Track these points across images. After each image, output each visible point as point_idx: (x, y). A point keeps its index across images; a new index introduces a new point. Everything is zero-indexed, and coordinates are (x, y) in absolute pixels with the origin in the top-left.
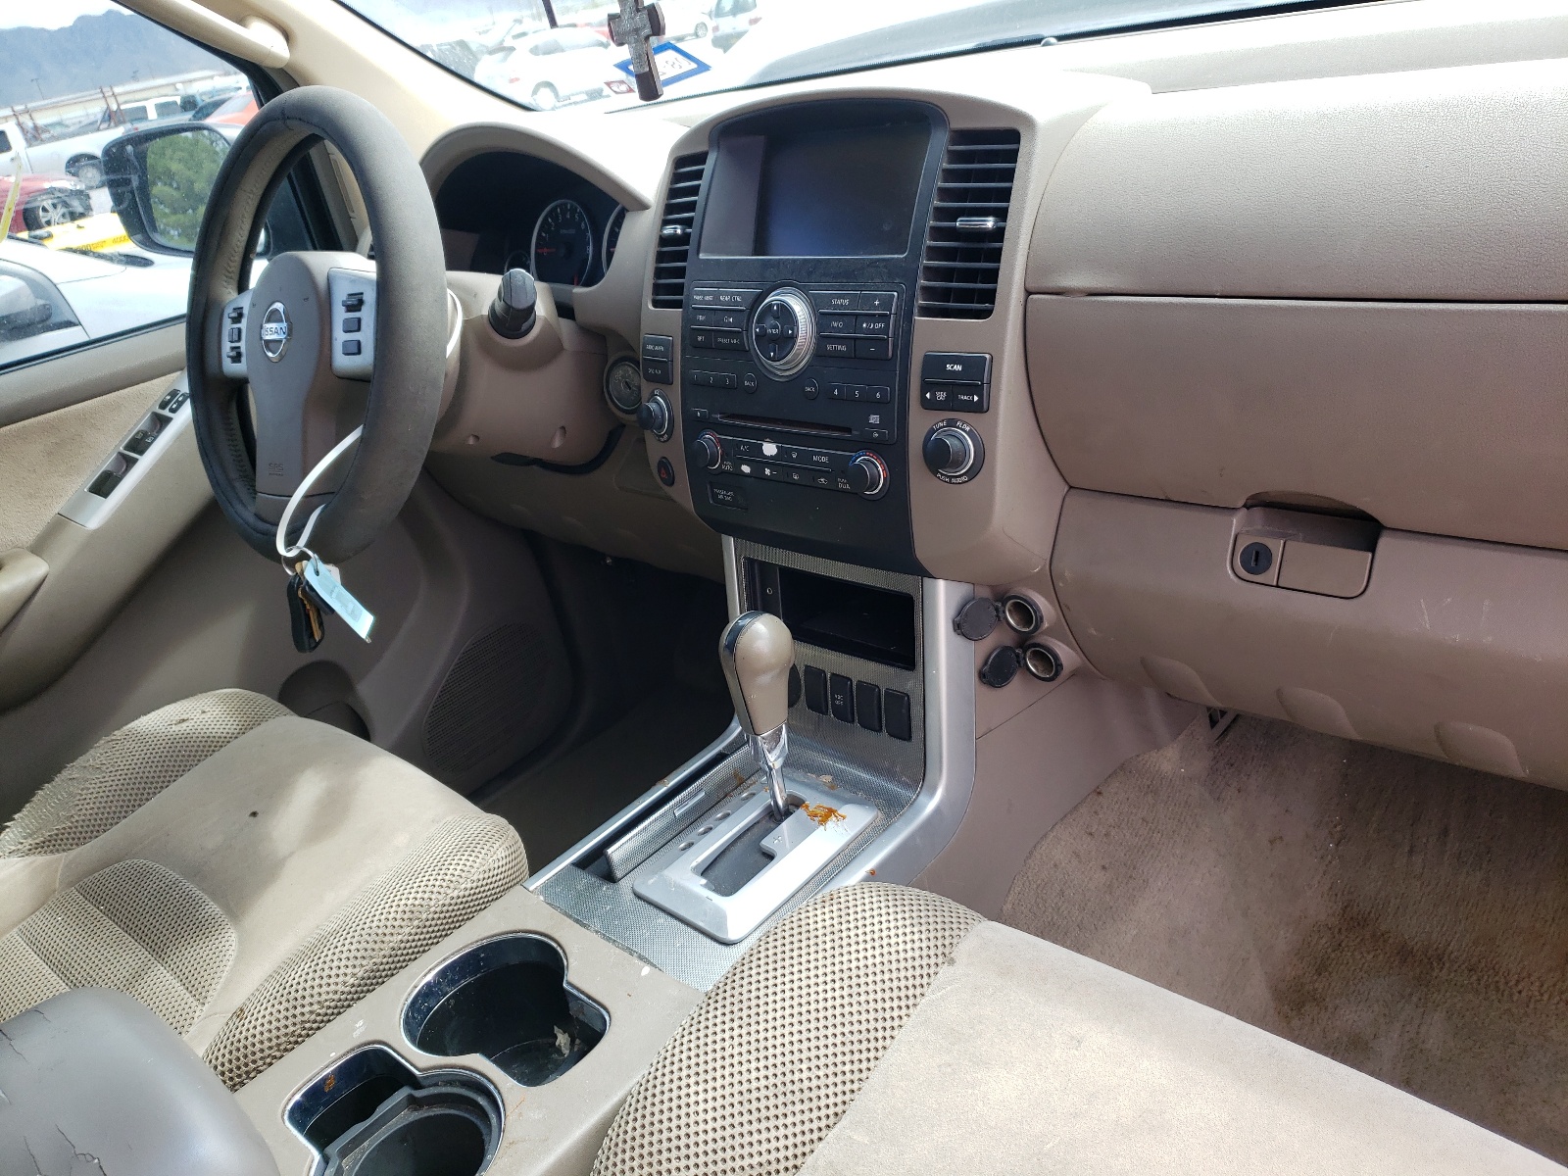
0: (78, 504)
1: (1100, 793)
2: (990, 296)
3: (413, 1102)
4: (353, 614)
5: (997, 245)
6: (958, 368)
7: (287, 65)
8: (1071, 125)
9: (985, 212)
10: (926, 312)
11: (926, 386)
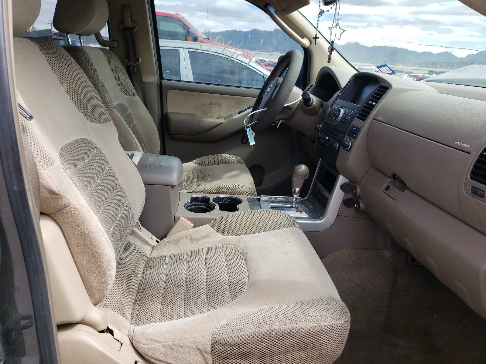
0: (235, 114)
1: (366, 250)
2: (366, 117)
3: (206, 206)
4: (251, 141)
5: (372, 108)
6: (355, 129)
7: (307, 48)
8: (402, 91)
9: (374, 101)
10: (358, 118)
11: (350, 131)
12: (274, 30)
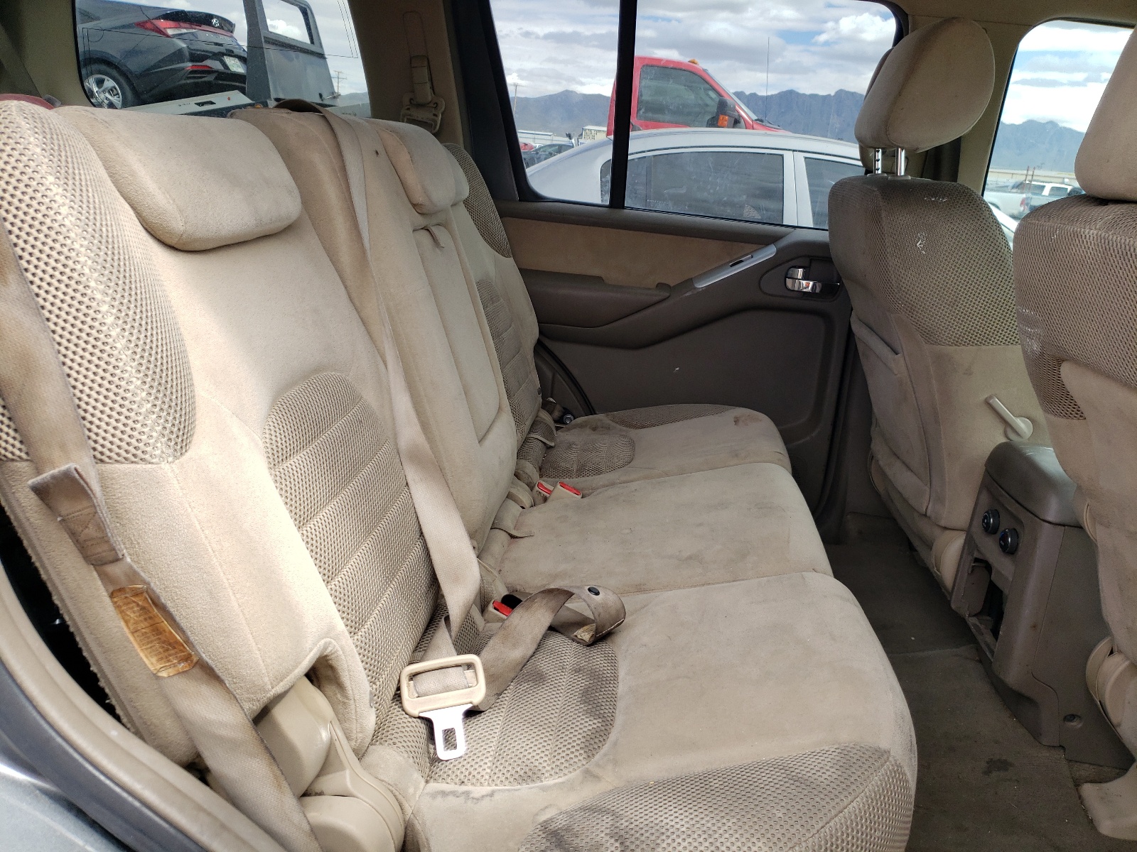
12: (837, 92)
